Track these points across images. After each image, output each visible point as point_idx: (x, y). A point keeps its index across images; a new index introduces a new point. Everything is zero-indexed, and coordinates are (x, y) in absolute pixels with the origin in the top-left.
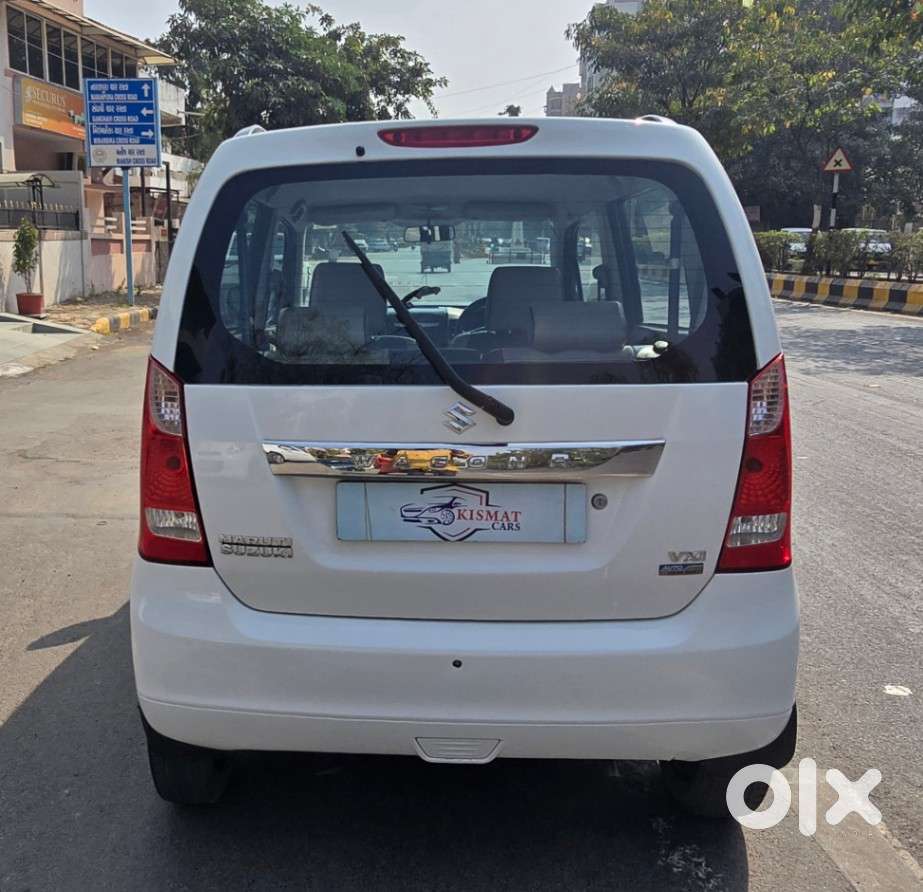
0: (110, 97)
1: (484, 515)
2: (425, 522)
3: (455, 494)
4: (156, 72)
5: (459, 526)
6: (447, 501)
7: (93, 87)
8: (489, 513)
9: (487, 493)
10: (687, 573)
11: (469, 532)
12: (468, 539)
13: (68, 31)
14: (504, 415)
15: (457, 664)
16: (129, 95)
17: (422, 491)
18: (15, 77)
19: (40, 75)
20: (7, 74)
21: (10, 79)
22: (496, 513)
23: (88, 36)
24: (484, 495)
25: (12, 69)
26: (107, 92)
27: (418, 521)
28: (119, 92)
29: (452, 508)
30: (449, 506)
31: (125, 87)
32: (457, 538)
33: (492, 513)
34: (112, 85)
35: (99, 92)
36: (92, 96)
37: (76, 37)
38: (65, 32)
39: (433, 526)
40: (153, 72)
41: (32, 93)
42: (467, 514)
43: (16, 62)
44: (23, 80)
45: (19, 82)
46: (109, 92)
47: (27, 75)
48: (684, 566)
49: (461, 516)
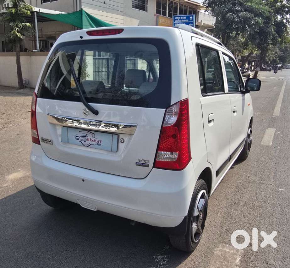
0: (180, 21)
1: (93, 140)
2: (80, 140)
3: (87, 133)
4: (211, 12)
5: (87, 143)
6: (85, 135)
7: (176, 18)
8: (94, 140)
9: (94, 134)
10: (144, 166)
11: (89, 145)
12: (89, 146)
13: (175, 2)
14: (96, 113)
15: (83, 180)
16: (186, 20)
17: (80, 131)
18: (157, 16)
19: (165, 15)
20: (155, 15)
21: (156, 17)
22: (96, 140)
23: (182, 3)
24: (93, 134)
25: (156, 14)
26: (180, 20)
27: (79, 140)
28: (183, 19)
29: (86, 137)
30: (85, 136)
31: (185, 18)
32: (87, 146)
33: (95, 140)
34: (181, 17)
35: (177, 20)
36: (175, 21)
37: (177, 3)
38: (174, 2)
39: (82, 142)
40: (210, 12)
41: (162, 21)
42: (89, 139)
43: (158, 12)
44: (159, 17)
45: (158, 18)
46: (180, 19)
47: (161, 15)
48: (143, 164)
49: (88, 140)
